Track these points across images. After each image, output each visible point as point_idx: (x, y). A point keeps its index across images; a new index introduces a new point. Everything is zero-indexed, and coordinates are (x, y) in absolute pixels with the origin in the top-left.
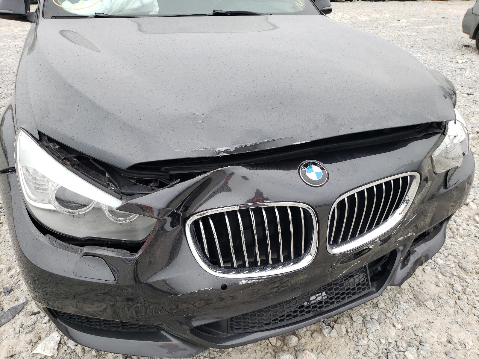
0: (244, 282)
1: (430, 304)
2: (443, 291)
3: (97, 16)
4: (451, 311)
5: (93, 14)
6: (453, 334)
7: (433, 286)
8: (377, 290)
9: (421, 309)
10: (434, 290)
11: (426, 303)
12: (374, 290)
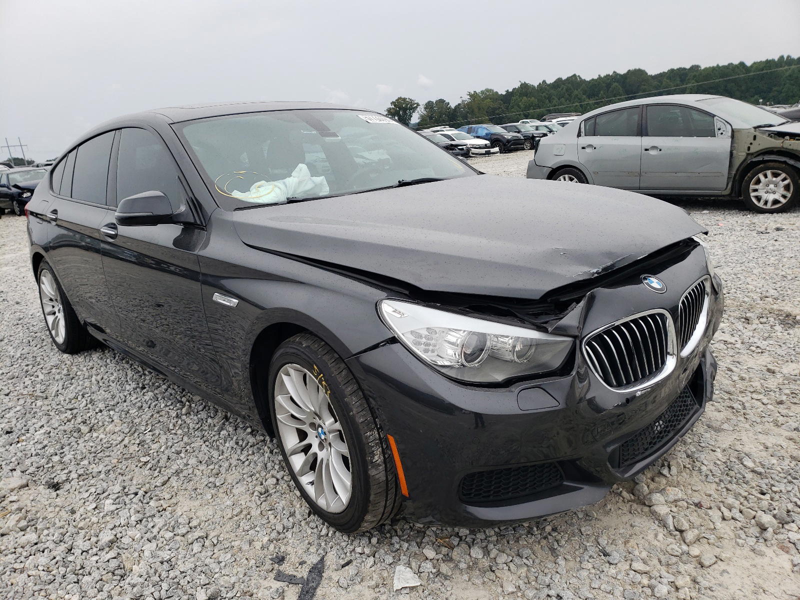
0: (639, 393)
1: (725, 426)
2: (727, 413)
3: (291, 201)
4: (747, 426)
5: (283, 199)
6: (764, 442)
7: (716, 413)
8: (701, 406)
9: (722, 434)
10: (720, 416)
11: (722, 427)
12: (697, 406)
